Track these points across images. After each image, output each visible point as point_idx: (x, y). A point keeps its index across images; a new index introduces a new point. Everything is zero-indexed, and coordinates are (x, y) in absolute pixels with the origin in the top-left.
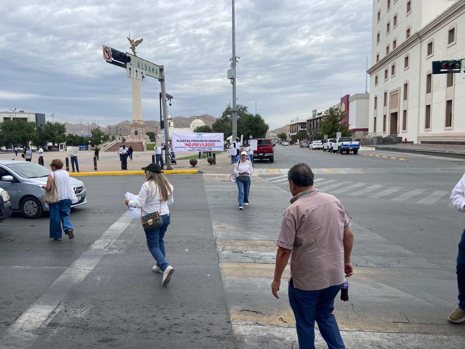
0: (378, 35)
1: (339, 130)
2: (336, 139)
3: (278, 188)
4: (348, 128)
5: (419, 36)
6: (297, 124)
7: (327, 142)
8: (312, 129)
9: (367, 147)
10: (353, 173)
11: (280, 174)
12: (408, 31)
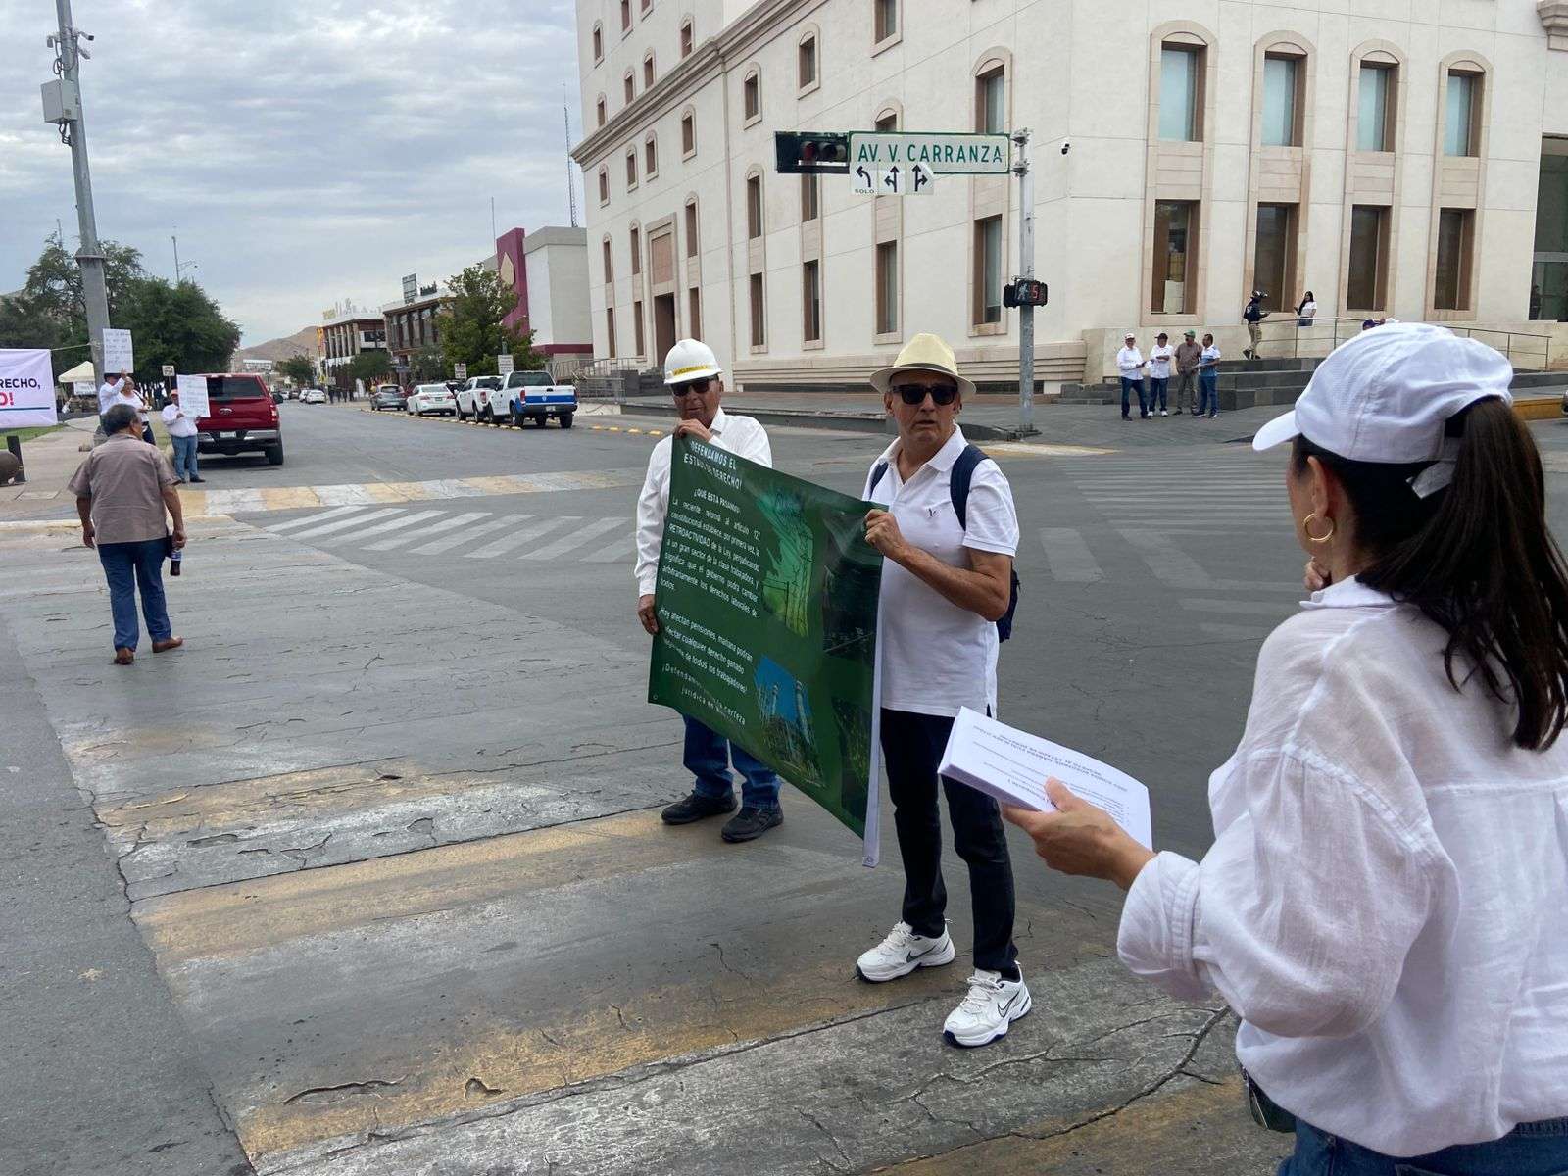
0: (597, 34)
1: (504, 348)
2: (498, 377)
3: (326, 556)
4: (530, 343)
5: (721, 53)
6: (350, 323)
7: (470, 387)
8: (406, 345)
9: (598, 405)
10: (577, 487)
11: (322, 505)
12: (687, 32)
